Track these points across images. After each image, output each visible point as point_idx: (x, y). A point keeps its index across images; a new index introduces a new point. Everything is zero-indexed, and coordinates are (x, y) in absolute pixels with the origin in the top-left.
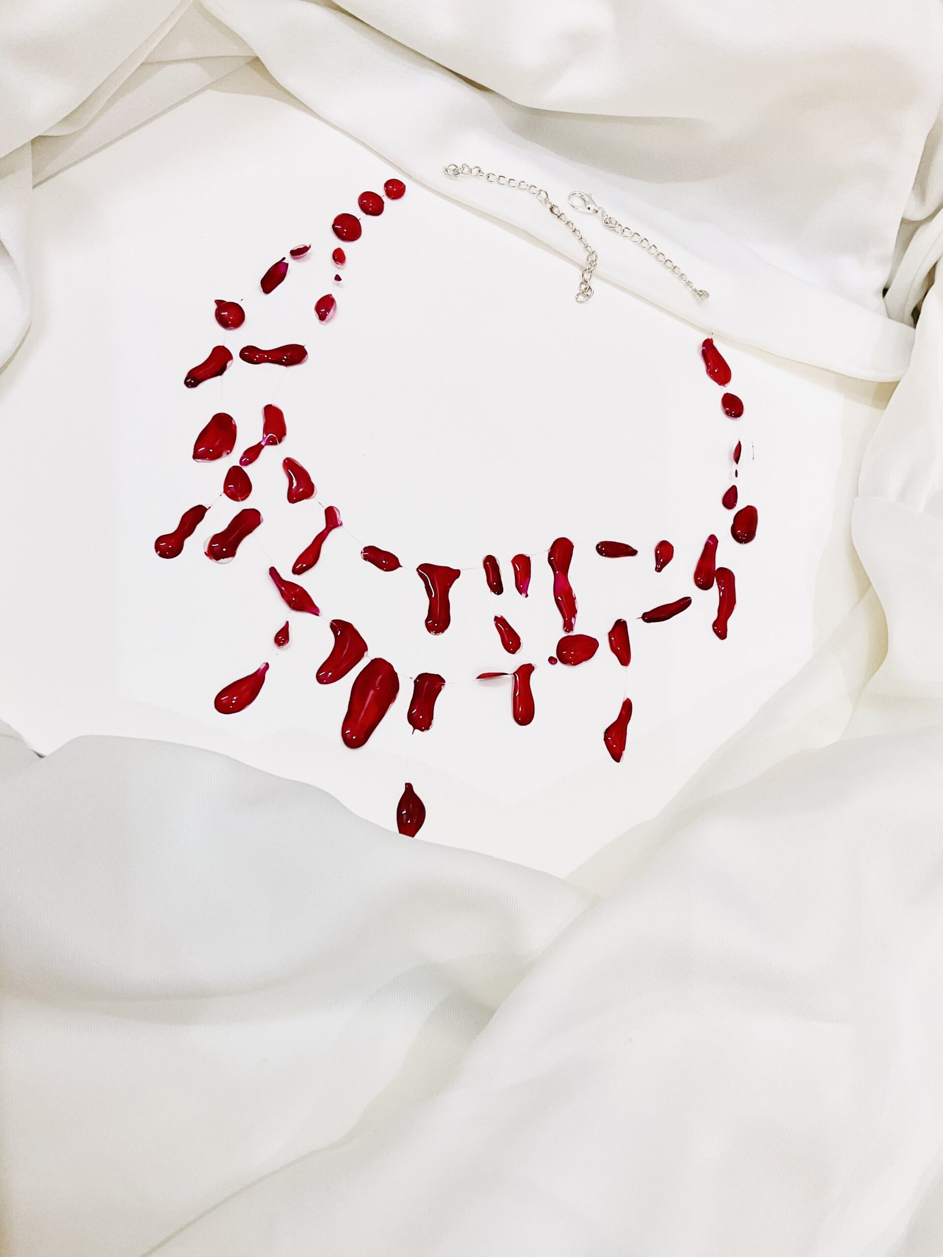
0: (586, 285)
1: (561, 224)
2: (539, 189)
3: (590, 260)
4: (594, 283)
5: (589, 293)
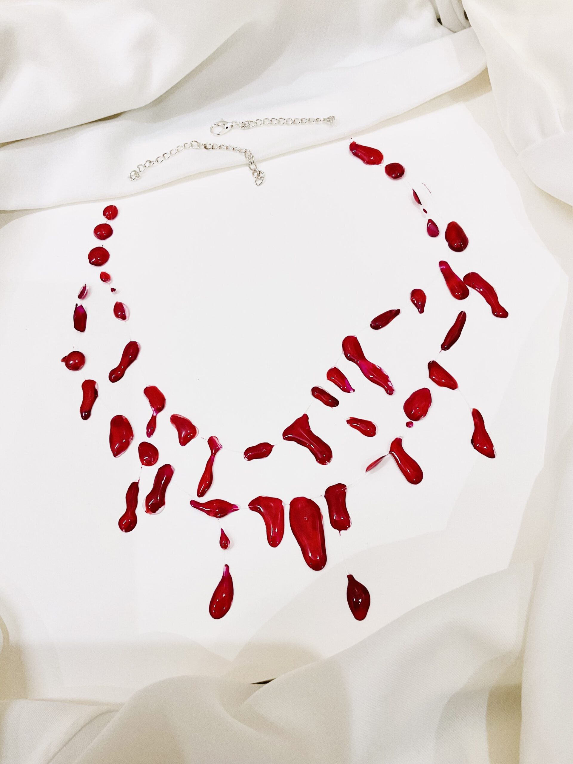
0: (256, 172)
1: (217, 151)
2: (189, 142)
3: (247, 157)
4: (261, 167)
5: (262, 175)
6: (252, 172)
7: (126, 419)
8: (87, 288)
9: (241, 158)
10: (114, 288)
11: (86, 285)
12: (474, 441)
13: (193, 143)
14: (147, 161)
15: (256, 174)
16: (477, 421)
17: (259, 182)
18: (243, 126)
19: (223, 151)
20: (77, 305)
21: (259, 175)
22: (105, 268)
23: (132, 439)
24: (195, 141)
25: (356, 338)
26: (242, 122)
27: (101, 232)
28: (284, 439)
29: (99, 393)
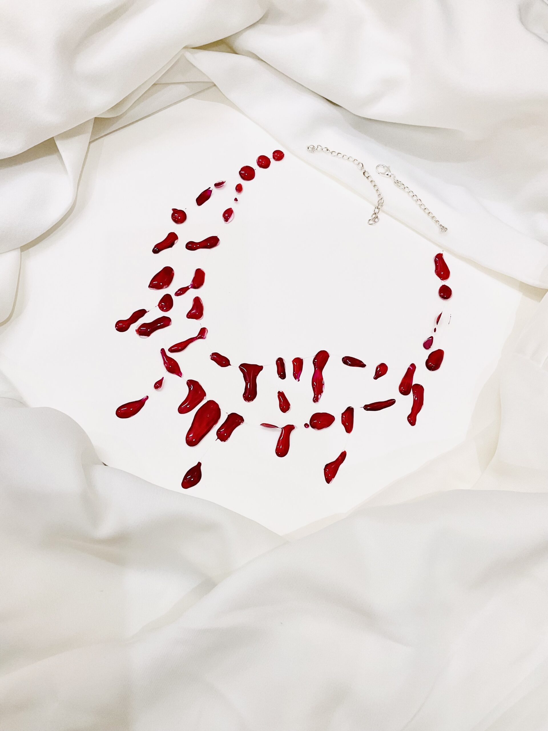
0: (376, 215)
1: (368, 182)
2: (359, 162)
3: (379, 202)
4: (380, 215)
5: (376, 220)
6: (374, 213)
7: (173, 274)
8: (224, 184)
9: (376, 199)
10: (238, 199)
11: (225, 182)
12: (327, 466)
13: (360, 164)
14: (326, 148)
15: (374, 216)
16: (340, 458)
17: (371, 222)
18: (397, 182)
19: (371, 186)
20: (210, 188)
21: (375, 218)
22: (244, 183)
23: (166, 287)
24: (362, 164)
25: (329, 356)
26: (397, 180)
27: (262, 161)
28: (239, 367)
29: (174, 246)
